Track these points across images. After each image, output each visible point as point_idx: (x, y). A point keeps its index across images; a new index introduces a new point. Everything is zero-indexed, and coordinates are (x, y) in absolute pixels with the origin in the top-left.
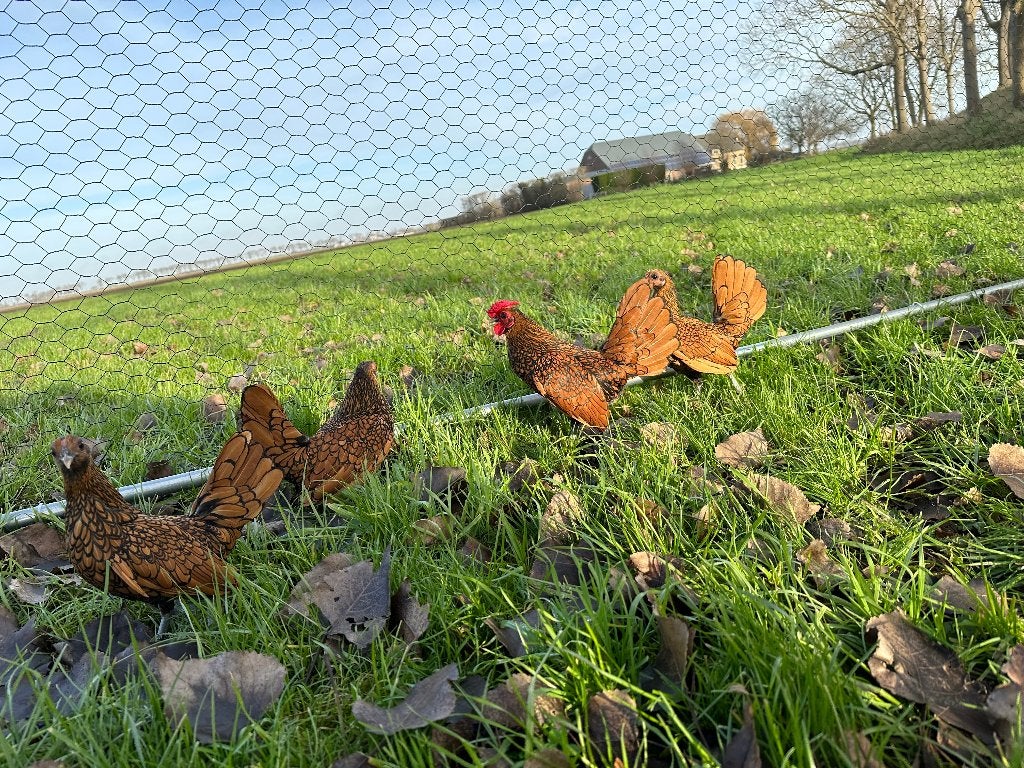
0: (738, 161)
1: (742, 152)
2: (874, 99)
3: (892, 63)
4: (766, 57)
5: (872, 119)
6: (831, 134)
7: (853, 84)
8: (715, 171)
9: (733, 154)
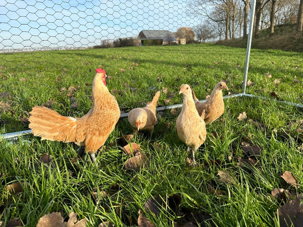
0: (183, 42)
1: (185, 39)
2: (221, 29)
3: (226, 20)
5: (220, 35)
6: (209, 38)
7: (216, 24)
8: (177, 44)
9: (182, 39)
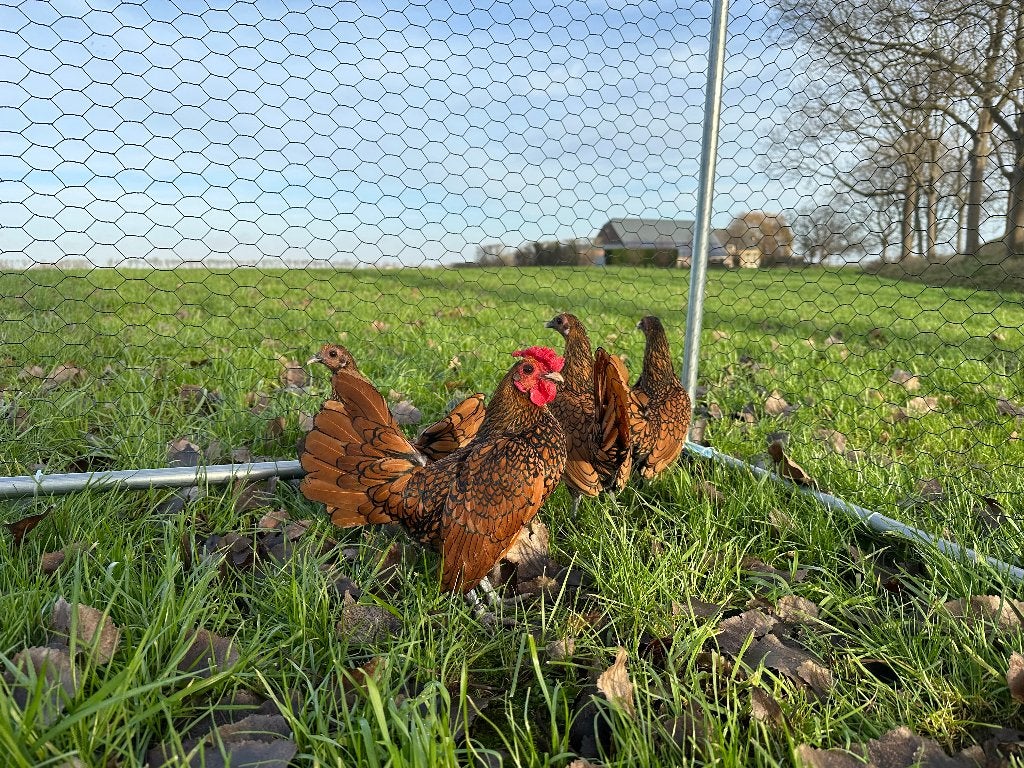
0: (751, 259)
1: (755, 251)
2: (888, 224)
3: (905, 192)
4: (785, 164)
5: (883, 243)
6: (844, 250)
8: (728, 265)
9: (746, 252)
